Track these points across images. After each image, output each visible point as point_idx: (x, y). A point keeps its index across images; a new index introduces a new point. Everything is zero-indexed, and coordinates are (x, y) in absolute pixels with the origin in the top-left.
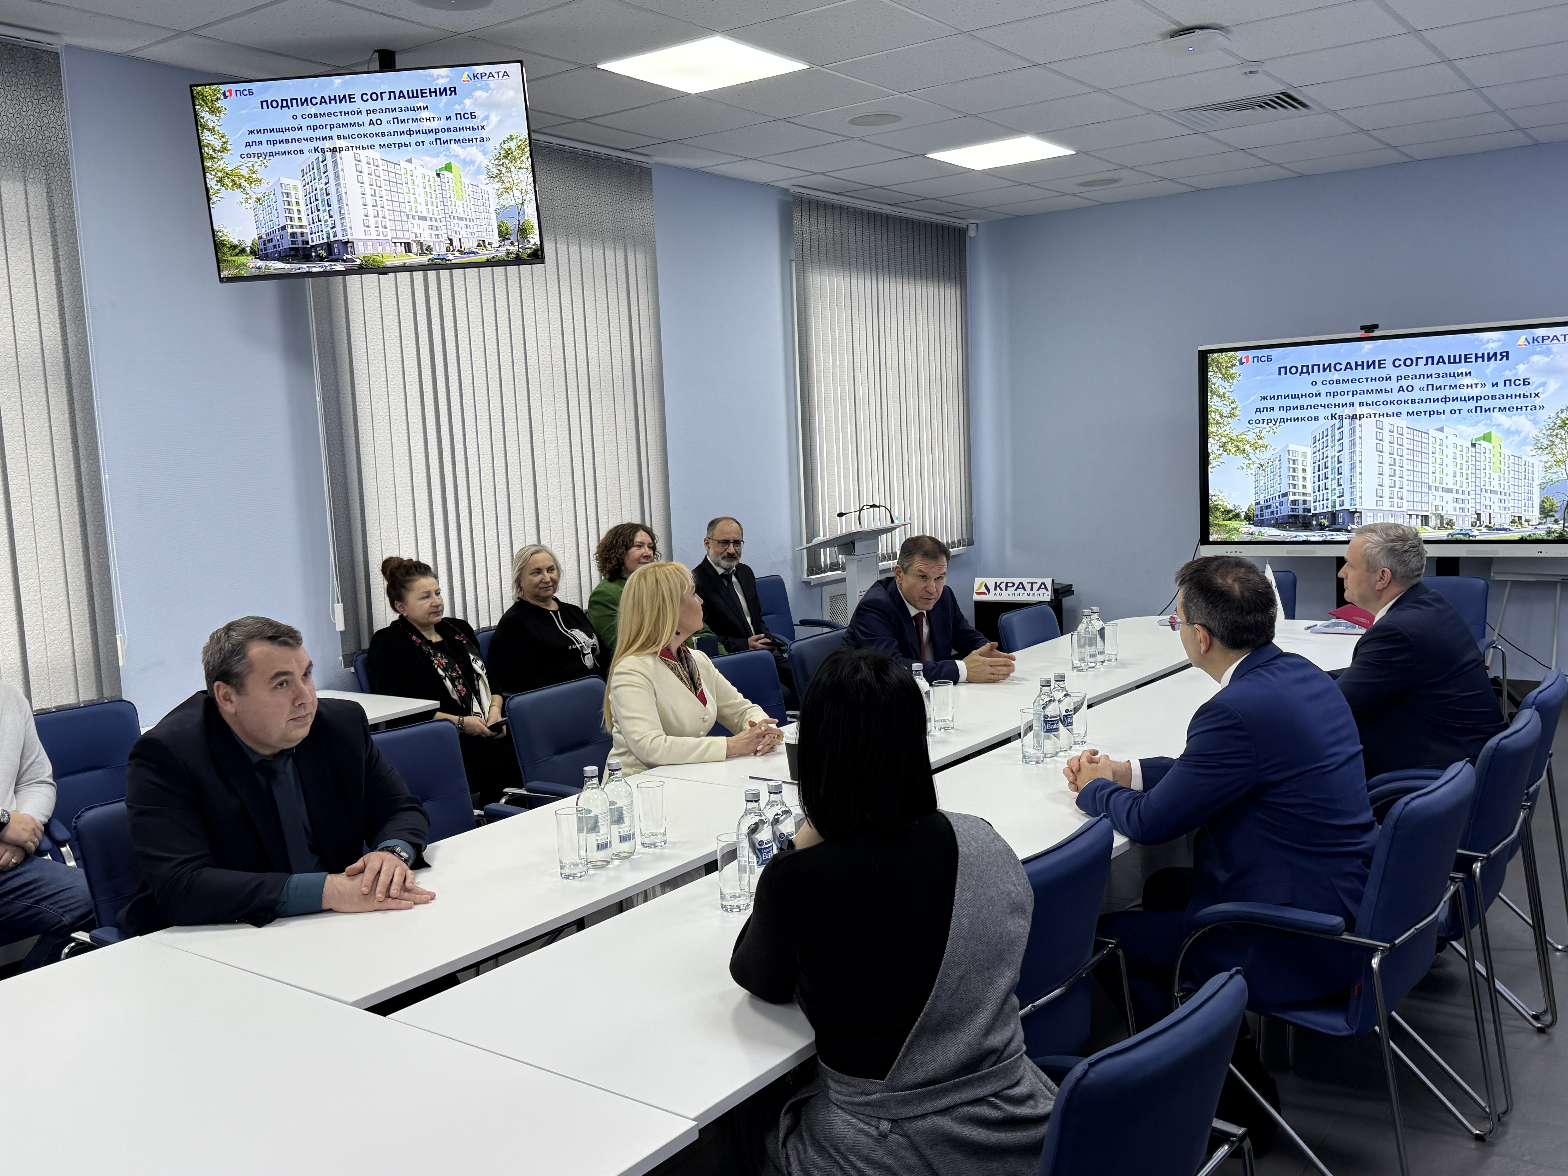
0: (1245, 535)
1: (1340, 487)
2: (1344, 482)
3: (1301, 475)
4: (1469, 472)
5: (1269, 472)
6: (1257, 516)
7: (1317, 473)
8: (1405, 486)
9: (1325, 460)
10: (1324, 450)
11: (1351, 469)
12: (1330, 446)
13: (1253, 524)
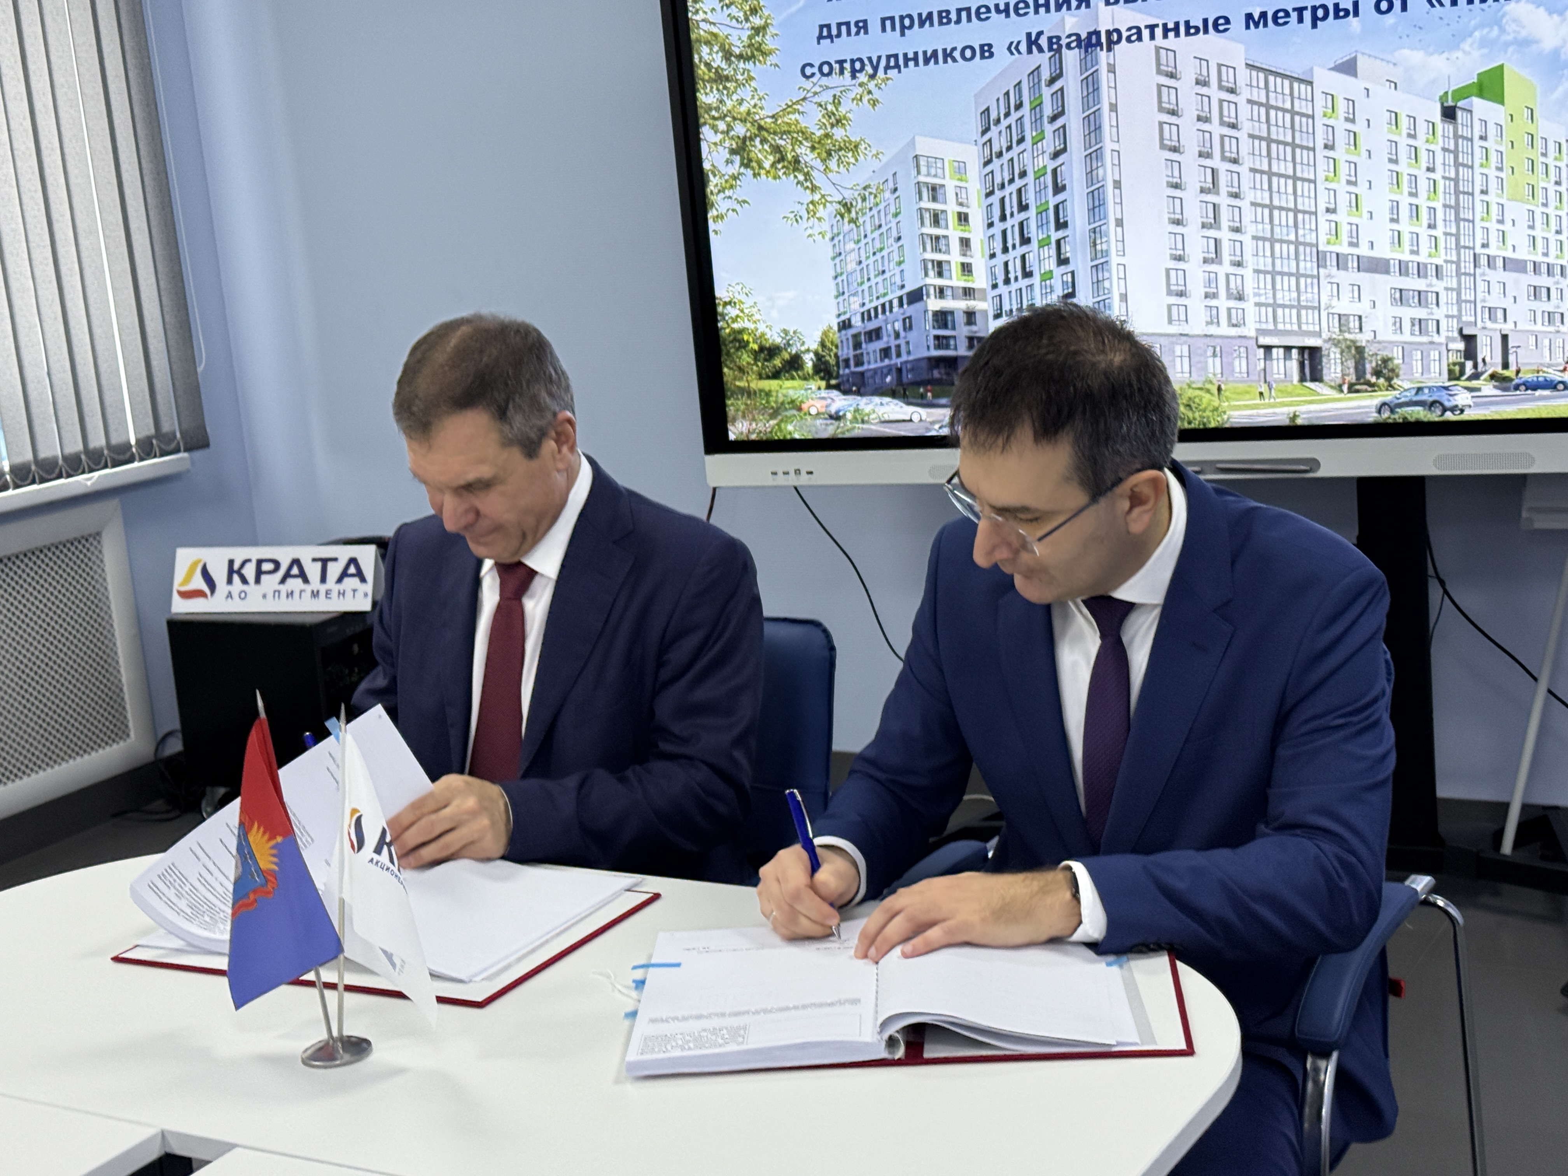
0: (819, 422)
1: (1063, 269)
2: (1074, 250)
3: (953, 232)
4: (1438, 205)
5: (869, 228)
6: (847, 361)
7: (999, 227)
8: (1248, 257)
9: (1019, 183)
10: (1014, 153)
11: (1092, 210)
12: (1028, 138)
13: (837, 387)
